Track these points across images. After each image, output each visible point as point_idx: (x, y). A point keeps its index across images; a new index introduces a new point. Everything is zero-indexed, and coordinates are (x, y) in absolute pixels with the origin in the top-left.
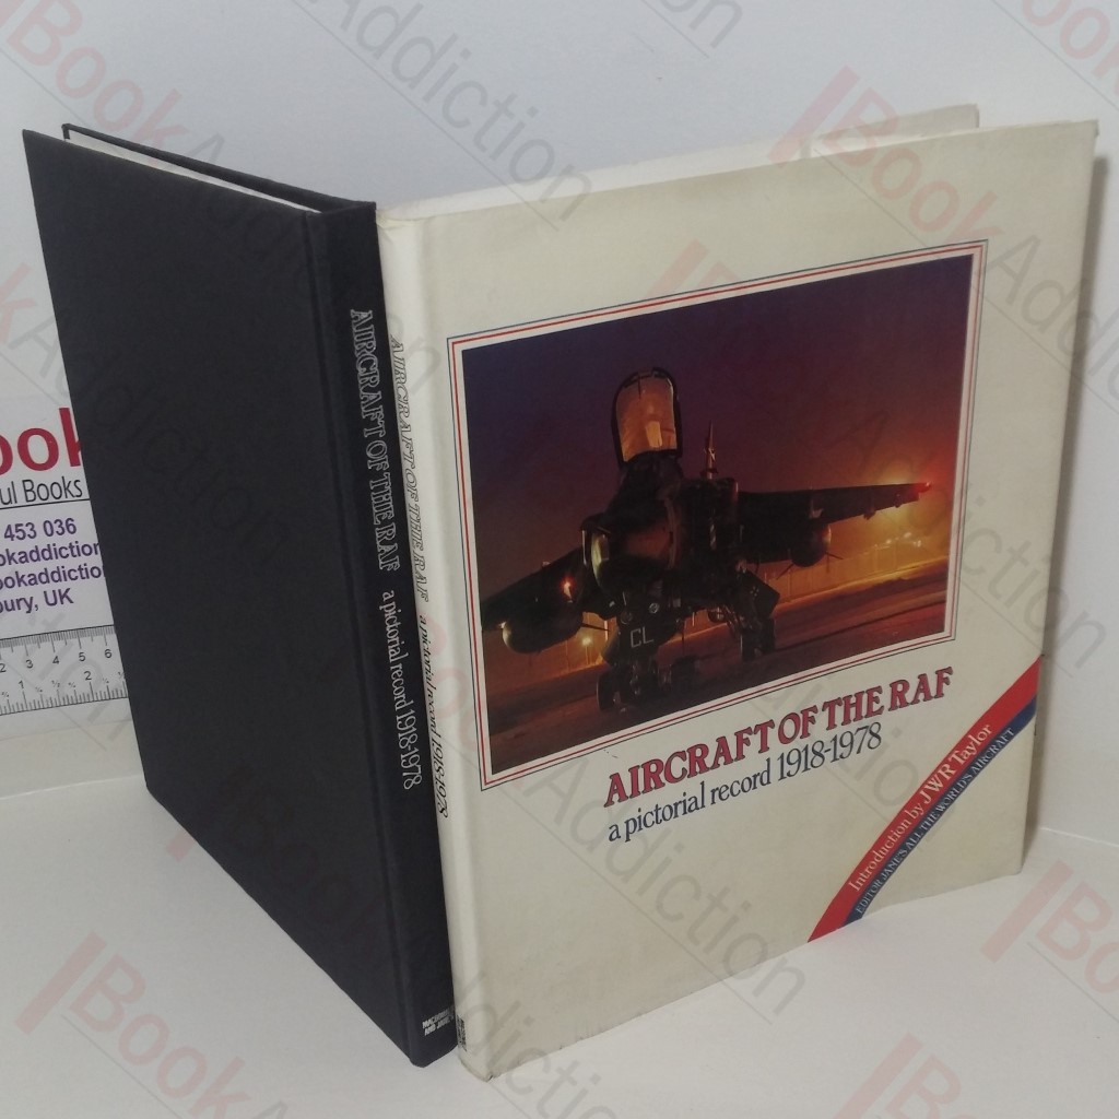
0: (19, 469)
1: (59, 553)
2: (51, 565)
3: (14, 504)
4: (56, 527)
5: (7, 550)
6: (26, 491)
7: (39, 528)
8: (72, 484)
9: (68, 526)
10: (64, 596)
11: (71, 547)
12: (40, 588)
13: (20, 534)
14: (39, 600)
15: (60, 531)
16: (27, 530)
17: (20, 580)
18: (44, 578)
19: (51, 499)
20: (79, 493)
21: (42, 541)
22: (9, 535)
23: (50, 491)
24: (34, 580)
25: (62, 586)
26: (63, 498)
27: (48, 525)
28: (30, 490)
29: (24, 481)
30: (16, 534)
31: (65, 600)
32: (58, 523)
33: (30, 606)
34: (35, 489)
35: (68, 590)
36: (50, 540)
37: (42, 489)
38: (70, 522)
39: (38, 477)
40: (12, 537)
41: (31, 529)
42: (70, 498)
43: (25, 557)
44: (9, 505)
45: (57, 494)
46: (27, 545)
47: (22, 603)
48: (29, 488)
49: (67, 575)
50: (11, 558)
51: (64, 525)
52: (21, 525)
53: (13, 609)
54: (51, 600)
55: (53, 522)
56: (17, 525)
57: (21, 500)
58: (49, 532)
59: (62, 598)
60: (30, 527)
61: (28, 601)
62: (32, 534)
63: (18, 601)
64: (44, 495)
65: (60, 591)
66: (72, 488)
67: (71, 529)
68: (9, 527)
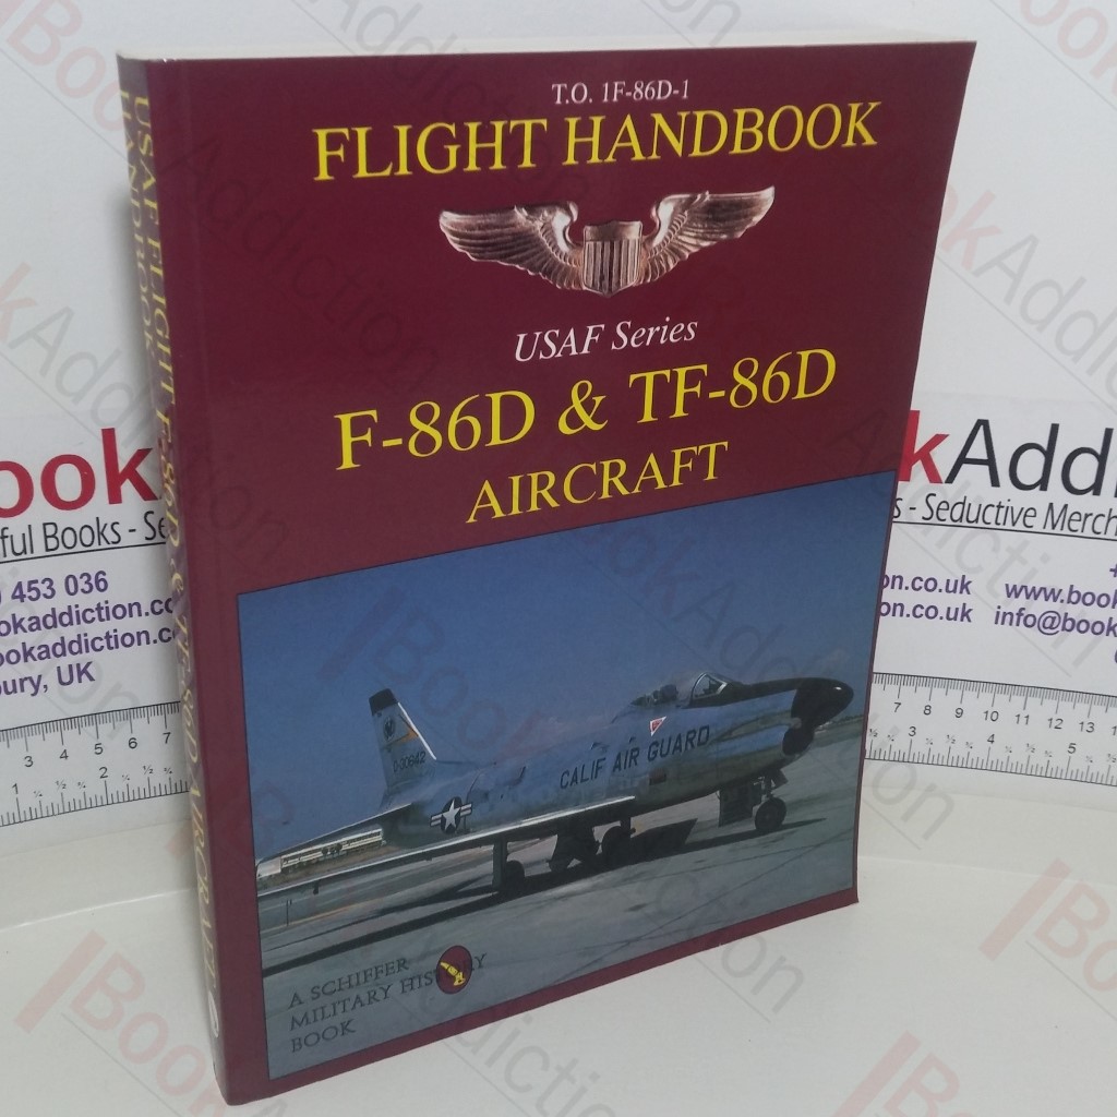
0: (40, 508)
1: (82, 617)
2: (70, 633)
3: (29, 555)
4: (82, 584)
5: (14, 615)
6: (46, 537)
7: (59, 586)
8: (109, 527)
9: (97, 582)
10: (83, 671)
11: (99, 608)
12: (54, 662)
13: (34, 594)
14: (50, 679)
15: (87, 588)
16: (43, 589)
17: (28, 653)
18: (59, 650)
19: (79, 547)
20: (116, 539)
21: (61, 602)
22: (19, 595)
23: (77, 537)
24: (47, 652)
25: (82, 659)
26: (95, 546)
27: (71, 580)
28: (53, 536)
29: (45, 525)
30: (28, 594)
31: (84, 677)
32: (85, 578)
33: (36, 688)
34: (59, 535)
35: (89, 664)
36: (72, 601)
37: (69, 534)
38: (101, 576)
39: (64, 518)
40: (22, 597)
41: (49, 587)
42: (104, 545)
43: (37, 623)
44: (23, 556)
45: (87, 540)
46: (42, 608)
47: (27, 684)
48: (51, 533)
49: (91, 645)
50: (17, 625)
51: (93, 581)
52: (36, 582)
53: (15, 691)
54: (66, 679)
55: (78, 577)
56: (31, 583)
57: (39, 549)
58: (72, 590)
59: (80, 674)
60: (47, 583)
61: (35, 681)
62: (49, 593)
63: (22, 681)
64: (70, 542)
65: (78, 665)
66: (109, 533)
67: (102, 585)
68: (19, 586)
